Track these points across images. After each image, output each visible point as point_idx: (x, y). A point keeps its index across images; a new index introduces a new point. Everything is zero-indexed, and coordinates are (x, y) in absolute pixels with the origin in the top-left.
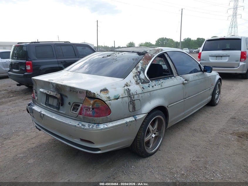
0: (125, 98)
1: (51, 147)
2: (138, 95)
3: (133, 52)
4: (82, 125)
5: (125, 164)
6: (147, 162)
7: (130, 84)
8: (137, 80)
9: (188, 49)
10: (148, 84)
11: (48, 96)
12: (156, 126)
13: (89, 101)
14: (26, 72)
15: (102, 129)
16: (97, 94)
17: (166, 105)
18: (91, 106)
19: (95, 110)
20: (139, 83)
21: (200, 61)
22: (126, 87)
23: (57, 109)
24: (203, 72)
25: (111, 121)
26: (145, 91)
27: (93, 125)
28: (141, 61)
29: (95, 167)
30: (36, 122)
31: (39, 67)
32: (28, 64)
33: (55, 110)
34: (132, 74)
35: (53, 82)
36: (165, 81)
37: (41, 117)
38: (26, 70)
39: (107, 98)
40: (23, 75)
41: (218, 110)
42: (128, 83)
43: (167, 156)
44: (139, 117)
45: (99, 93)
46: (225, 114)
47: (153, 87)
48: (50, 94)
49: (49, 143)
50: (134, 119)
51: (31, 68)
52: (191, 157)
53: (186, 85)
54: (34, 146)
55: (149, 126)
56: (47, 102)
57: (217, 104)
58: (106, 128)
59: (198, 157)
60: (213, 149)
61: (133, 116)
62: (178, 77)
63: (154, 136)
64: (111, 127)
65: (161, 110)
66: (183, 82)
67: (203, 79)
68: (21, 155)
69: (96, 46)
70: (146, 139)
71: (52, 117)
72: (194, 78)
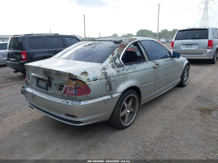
0: (103, 79)
1: (43, 123)
2: (114, 77)
3: (110, 41)
4: (66, 102)
5: (104, 135)
6: (123, 133)
7: (107, 68)
8: (113, 64)
9: (164, 39)
10: (123, 68)
11: (38, 79)
12: (130, 104)
13: (72, 82)
14: (22, 61)
15: (83, 105)
16: (78, 76)
17: (138, 85)
18: (73, 87)
19: (77, 89)
20: (114, 67)
21: (173, 49)
22: (103, 71)
23: (46, 90)
24: (173, 58)
25: (90, 99)
26: (119, 74)
27: (75, 102)
28: (117, 49)
29: (79, 138)
30: (29, 102)
31: (33, 56)
32: (23, 53)
33: (44, 90)
34: (108, 60)
35: (42, 67)
36: (137, 65)
37: (33, 97)
38: (21, 59)
39: (87, 79)
40: (19, 63)
41: (186, 91)
42: (105, 67)
43: (140, 129)
44: (114, 96)
45: (80, 75)
46: (192, 93)
47: (127, 70)
48: (40, 77)
49: (41, 120)
50: (110, 97)
51: (25, 57)
52: (160, 129)
53: (156, 68)
54: (28, 122)
55: (124, 102)
56: (37, 85)
57: (185, 86)
58: (87, 105)
59: (166, 129)
60: (179, 122)
61: (110, 95)
62: (150, 62)
63: (128, 111)
64: (90, 104)
65: (134, 89)
66: (154, 66)
67: (172, 64)
68: (17, 130)
69: (84, 38)
70: (122, 114)
71: (41, 96)
72: (164, 63)
